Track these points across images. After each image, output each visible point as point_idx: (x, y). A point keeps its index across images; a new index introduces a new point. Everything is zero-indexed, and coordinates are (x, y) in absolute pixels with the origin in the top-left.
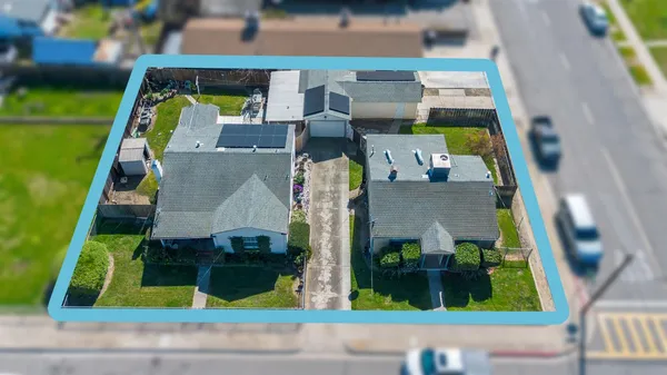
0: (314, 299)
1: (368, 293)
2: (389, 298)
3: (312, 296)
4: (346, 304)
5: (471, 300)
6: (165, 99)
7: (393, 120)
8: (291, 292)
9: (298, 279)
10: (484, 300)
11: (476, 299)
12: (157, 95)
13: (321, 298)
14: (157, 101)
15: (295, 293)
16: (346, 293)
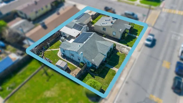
13: (125, 50)
16: (126, 46)
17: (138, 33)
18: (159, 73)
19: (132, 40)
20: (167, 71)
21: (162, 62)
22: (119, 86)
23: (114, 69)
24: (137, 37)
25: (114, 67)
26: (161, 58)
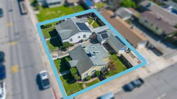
1: (60, 61)
2: (60, 65)
4: (56, 58)
5: (66, 80)
6: (91, 18)
7: (114, 50)
10: (68, 83)
11: (67, 81)
12: (91, 17)
13: (56, 54)
14: (89, 18)
15: (55, 50)
16: (59, 58)
17: (65, 81)
18: (18, 58)
19: (60, 66)
20: (12, 64)
21: (20, 69)
22: (38, 35)
23: (49, 39)
24: (61, 75)
25: (50, 40)
26: (23, 71)
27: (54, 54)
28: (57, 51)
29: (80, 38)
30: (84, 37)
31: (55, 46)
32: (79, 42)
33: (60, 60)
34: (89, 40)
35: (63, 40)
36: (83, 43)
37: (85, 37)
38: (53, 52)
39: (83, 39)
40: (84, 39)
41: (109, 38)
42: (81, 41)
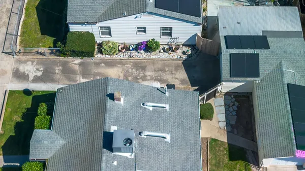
0: (30, 63)
2: (19, 120)
3: (33, 62)
4: (20, 86)
7: (254, 139)
8: (38, 47)
9: (49, 51)
13: (31, 69)
15: (36, 50)
19: (17, 126)
27: (25, 62)
28: (41, 54)
29: (145, 31)
30: (164, 34)
31: (44, 31)
32: (137, 48)
33: (31, 97)
34: (185, 49)
35: (73, 24)
36: (153, 56)
37: (170, 34)
38: (25, 53)
39: (157, 39)
40: (164, 41)
41: (258, 80)
42: (149, 47)
